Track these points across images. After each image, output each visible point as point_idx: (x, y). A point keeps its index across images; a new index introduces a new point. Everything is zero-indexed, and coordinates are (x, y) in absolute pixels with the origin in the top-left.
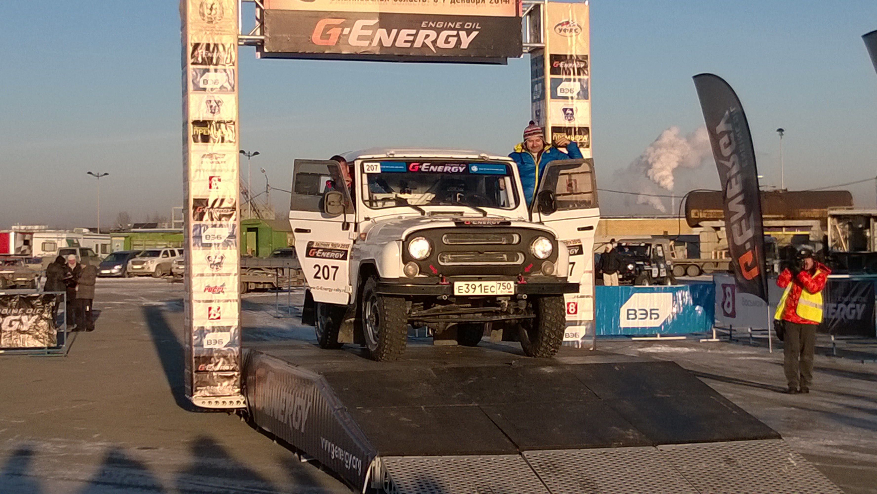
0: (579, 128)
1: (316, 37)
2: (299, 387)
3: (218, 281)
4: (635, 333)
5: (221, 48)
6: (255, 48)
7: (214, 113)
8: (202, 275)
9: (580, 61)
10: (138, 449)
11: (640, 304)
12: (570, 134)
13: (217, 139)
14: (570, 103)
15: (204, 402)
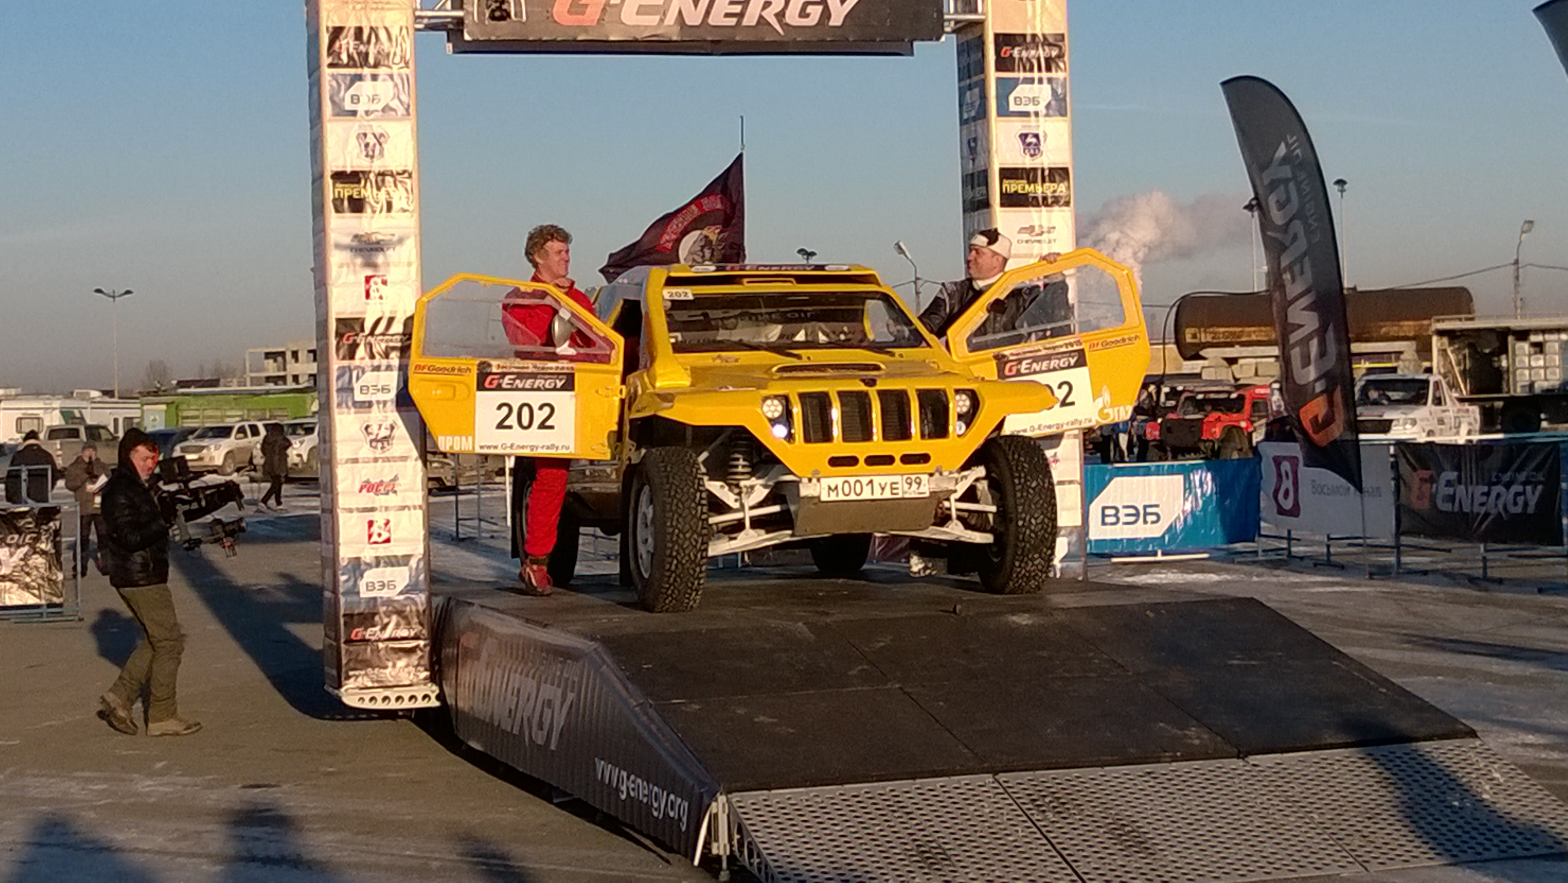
0: (1050, 169)
1: (561, 10)
3: (386, 471)
4: (1118, 550)
5: (383, 35)
6: (444, 34)
7: (372, 157)
8: (355, 461)
9: (1050, 45)
10: (244, 787)
11: (1124, 497)
12: (1035, 181)
13: (378, 207)
14: (1033, 124)
15: (362, 699)
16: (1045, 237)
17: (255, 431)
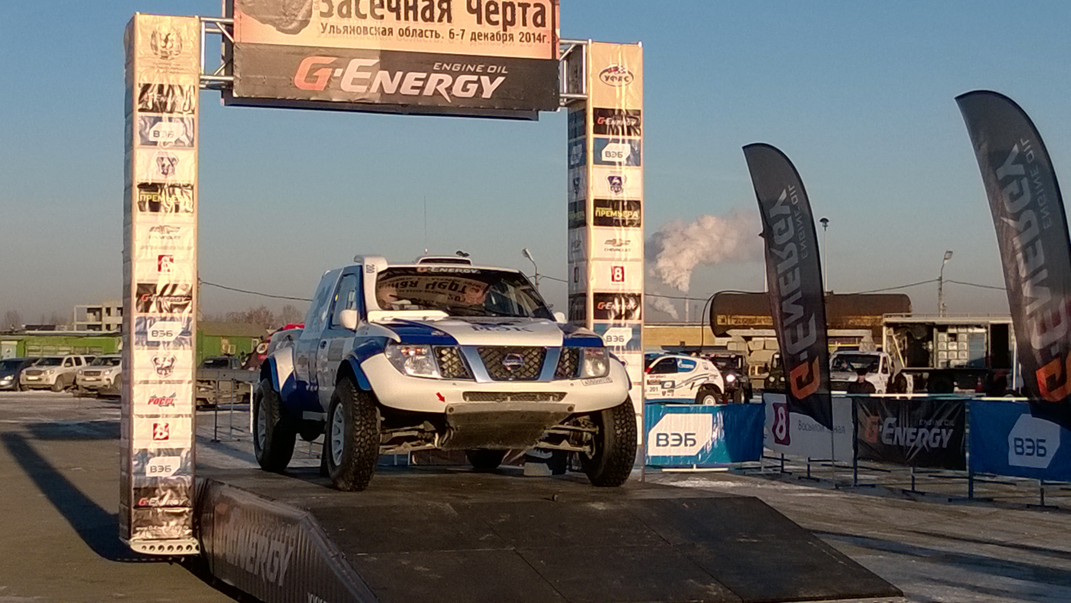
0: (628, 202)
1: (300, 80)
3: (167, 390)
5: (177, 92)
6: (220, 92)
7: (166, 174)
8: (146, 382)
9: (631, 117)
12: (617, 209)
13: (169, 208)
14: (618, 170)
15: (144, 547)
16: (623, 247)
17: (78, 362)
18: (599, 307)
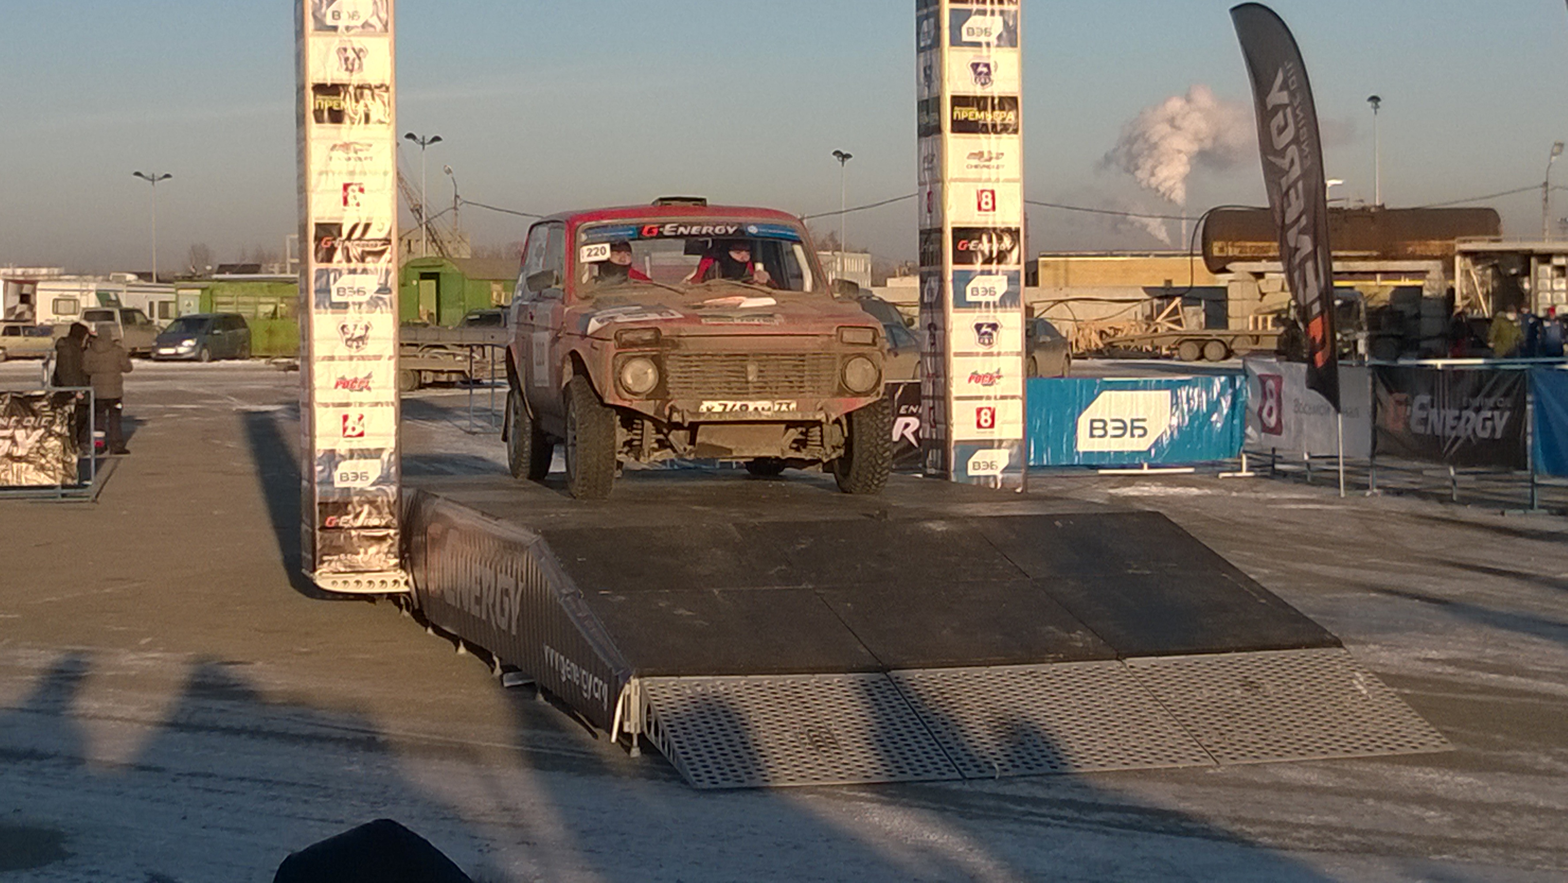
0: (1001, 99)
2: (502, 557)
3: (360, 369)
4: (1105, 462)
7: (351, 71)
8: (332, 358)
10: (221, 663)
11: (1113, 410)
12: (985, 109)
13: (357, 118)
14: (985, 53)
15: (335, 583)
16: (994, 162)
18: (959, 247)
